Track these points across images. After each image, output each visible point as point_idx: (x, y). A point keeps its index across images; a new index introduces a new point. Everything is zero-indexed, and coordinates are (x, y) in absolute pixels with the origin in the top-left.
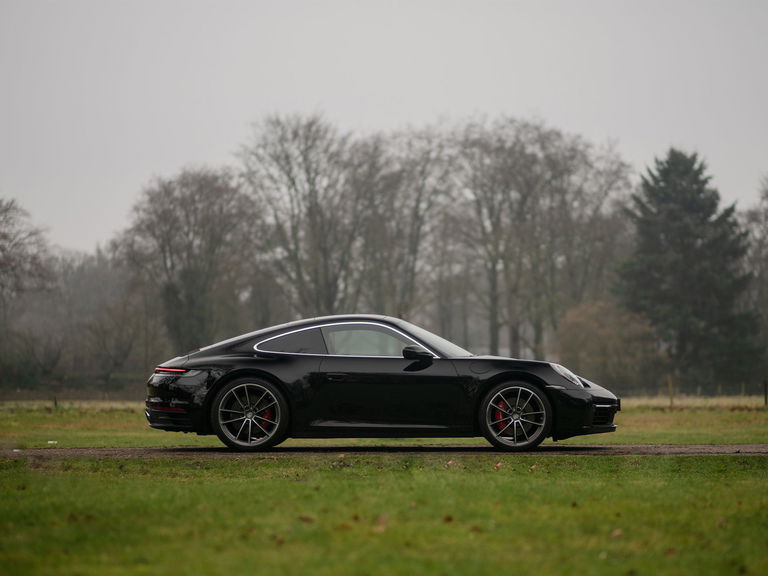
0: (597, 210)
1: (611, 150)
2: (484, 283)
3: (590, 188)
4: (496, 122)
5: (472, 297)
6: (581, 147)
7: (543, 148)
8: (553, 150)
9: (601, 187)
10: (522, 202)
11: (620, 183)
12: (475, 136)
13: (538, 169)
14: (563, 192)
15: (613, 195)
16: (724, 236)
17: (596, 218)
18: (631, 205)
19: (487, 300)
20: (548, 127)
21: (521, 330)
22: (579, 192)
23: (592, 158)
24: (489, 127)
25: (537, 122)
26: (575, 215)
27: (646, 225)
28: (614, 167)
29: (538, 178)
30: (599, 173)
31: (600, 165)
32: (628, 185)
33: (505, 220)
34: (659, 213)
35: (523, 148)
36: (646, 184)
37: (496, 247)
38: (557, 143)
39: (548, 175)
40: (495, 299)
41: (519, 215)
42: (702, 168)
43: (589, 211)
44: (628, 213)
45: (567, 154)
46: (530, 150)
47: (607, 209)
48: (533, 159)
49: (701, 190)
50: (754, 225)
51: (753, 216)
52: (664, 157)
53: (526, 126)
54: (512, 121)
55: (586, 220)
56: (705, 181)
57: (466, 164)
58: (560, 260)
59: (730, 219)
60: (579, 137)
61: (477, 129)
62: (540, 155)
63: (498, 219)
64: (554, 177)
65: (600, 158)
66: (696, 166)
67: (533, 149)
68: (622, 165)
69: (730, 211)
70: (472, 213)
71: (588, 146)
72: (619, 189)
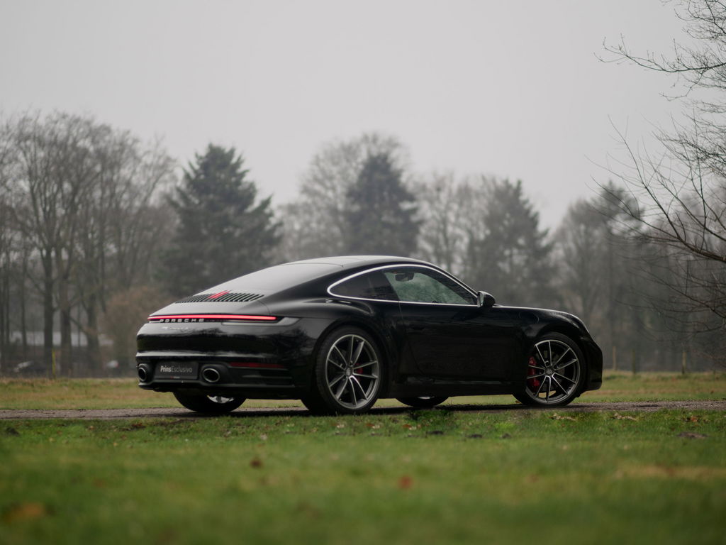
0: (146, 200)
1: (158, 145)
2: (40, 268)
3: (138, 180)
4: (49, 117)
5: (28, 283)
6: (130, 142)
7: (93, 142)
8: (102, 145)
9: (149, 180)
10: (75, 192)
11: (167, 176)
12: (29, 130)
13: (88, 161)
14: (111, 184)
15: (160, 188)
16: (261, 226)
17: (144, 209)
18: (175, 197)
19: (42, 287)
20: (98, 122)
21: (74, 313)
22: (128, 184)
23: (140, 153)
24: (42, 121)
25: (88, 117)
26: (123, 205)
27: (188, 215)
28: (161, 162)
29: (89, 170)
30: (146, 166)
31: (148, 159)
32: (174, 178)
33: (60, 211)
34: (200, 203)
35: (75, 142)
36: (187, 176)
37: (50, 235)
38: (107, 138)
39: (98, 168)
40: (49, 285)
41: (71, 206)
42: (238, 164)
43: (137, 203)
44: (174, 204)
45: (117, 148)
46: (80, 144)
47: (154, 200)
48: (85, 152)
49: (238, 183)
50: (293, 218)
51: (292, 209)
52: (203, 152)
53: (77, 121)
54: (64, 117)
55: (134, 211)
56: (243, 175)
57: (20, 155)
58: (112, 249)
59: (267, 211)
60: (128, 132)
61: (31, 123)
62: (91, 149)
63: (53, 210)
64: (103, 169)
65: (147, 153)
66: (234, 160)
67: (84, 143)
68: (168, 159)
69: (266, 203)
70: (27, 202)
71: (135, 141)
72: (166, 182)
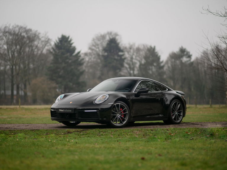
0: (42, 52)
1: (46, 35)
2: (10, 72)
3: (40, 45)
4: (13, 26)
5: (6, 76)
6: (37, 34)
7: (26, 34)
8: (29, 35)
9: (43, 45)
10: (21, 49)
11: (48, 44)
12: (7, 30)
13: (25, 40)
14: (32, 46)
15: (46, 48)
16: (77, 60)
17: (42, 54)
18: (52, 50)
19: (11, 77)
20: (28, 28)
21: (20, 86)
22: (37, 46)
23: (40, 37)
24: (11, 27)
25: (25, 26)
26: (35, 53)
27: (56, 56)
28: (47, 40)
29: (25, 42)
30: (42, 41)
31: (43, 39)
32: (51, 45)
33: (16, 54)
34: (59, 52)
35: (21, 34)
36: (55, 44)
37: (13, 62)
38: (31, 33)
39: (28, 42)
40: (13, 77)
41: (19, 53)
42: (71, 40)
43: (39, 52)
44: (51, 52)
45: (33, 36)
46: (23, 34)
47: (45, 51)
48: (24, 37)
49: (71, 46)
50: (86, 57)
51: (86, 54)
52: (60, 37)
53: (21, 27)
54: (18, 26)
55: (39, 55)
56: (72, 44)
57: (4, 38)
58: (31, 66)
59: (79, 55)
60: (37, 31)
61: (8, 28)
62: (26, 36)
63: (14, 54)
64: (29, 42)
65: (43, 37)
66: (69, 40)
67: (24, 34)
68: (49, 39)
69: (79, 53)
70: (6, 52)
71: (39, 33)
72: (48, 46)
